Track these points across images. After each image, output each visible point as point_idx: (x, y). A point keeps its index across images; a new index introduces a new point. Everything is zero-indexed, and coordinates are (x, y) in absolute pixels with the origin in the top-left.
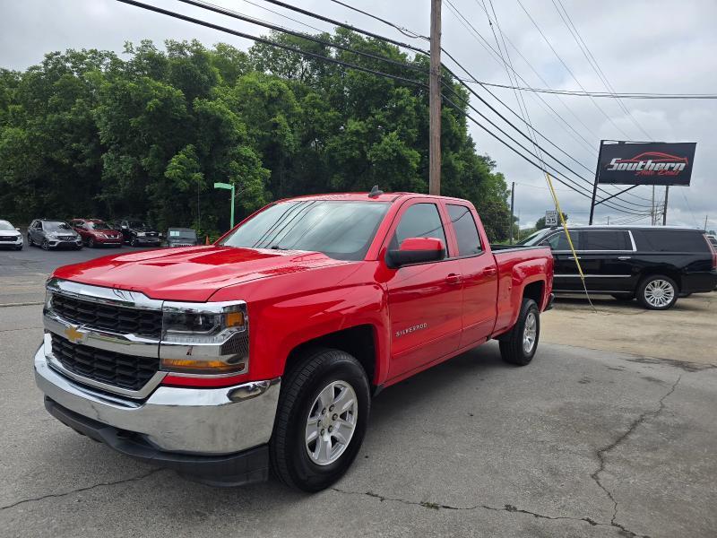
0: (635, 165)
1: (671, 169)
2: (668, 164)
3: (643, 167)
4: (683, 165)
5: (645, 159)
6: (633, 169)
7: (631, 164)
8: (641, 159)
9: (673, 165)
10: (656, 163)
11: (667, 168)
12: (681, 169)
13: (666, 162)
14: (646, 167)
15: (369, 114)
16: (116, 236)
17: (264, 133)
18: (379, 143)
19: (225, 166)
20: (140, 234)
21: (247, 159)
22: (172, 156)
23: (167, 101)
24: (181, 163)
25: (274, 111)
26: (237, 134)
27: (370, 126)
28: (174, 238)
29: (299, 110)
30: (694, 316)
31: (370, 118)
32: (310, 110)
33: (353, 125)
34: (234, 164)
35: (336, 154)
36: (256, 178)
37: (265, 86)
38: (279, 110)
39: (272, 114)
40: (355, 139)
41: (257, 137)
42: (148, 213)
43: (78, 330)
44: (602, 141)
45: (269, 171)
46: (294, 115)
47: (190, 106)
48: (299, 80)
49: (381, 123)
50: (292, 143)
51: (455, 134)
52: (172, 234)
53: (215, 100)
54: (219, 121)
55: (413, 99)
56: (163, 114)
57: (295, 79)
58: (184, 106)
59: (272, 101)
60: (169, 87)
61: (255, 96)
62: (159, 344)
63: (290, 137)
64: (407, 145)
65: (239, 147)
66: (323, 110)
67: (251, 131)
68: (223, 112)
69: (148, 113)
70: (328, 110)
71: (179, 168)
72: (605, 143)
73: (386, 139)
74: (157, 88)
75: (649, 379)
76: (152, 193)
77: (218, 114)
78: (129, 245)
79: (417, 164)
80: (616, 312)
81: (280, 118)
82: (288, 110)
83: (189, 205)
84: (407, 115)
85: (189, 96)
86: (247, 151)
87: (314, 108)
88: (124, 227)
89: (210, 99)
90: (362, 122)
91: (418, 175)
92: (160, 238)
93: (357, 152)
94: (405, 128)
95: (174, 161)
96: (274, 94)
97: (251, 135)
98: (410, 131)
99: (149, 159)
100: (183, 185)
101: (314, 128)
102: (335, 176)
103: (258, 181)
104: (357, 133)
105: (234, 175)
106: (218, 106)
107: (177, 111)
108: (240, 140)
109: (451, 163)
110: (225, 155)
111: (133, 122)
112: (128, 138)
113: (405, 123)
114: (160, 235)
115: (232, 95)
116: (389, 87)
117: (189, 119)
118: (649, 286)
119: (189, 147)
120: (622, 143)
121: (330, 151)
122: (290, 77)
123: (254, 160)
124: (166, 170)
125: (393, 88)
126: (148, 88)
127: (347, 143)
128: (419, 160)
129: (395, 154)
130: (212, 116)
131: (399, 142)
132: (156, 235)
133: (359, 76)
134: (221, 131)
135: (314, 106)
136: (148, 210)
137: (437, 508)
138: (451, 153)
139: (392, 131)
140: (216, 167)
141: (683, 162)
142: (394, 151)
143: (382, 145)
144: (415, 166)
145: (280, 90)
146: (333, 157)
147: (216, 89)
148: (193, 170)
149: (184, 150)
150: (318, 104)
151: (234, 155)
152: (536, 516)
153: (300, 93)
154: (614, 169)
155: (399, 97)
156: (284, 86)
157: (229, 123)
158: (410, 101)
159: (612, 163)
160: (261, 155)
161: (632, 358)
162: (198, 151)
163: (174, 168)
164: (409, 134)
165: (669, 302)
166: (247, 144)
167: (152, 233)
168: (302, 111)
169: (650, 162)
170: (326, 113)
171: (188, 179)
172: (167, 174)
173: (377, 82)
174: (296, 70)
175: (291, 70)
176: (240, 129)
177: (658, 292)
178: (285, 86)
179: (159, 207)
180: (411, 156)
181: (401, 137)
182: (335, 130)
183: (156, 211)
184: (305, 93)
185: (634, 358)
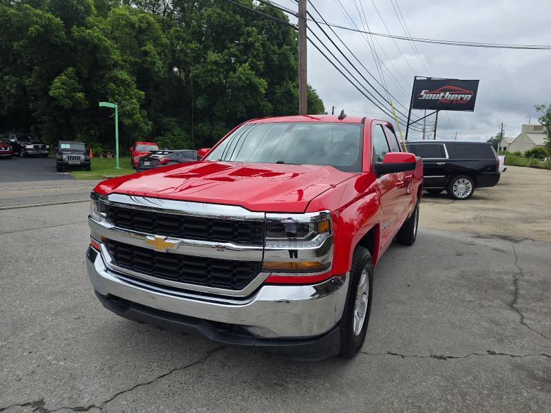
0: (438, 95)
1: (462, 99)
2: (460, 96)
3: (443, 97)
4: (470, 96)
5: (445, 91)
6: (436, 98)
7: (435, 95)
8: (441, 91)
9: (463, 96)
10: (452, 94)
11: (459, 98)
12: (468, 99)
13: (459, 94)
14: (445, 97)
15: (225, 47)
16: (6, 149)
17: (136, 60)
18: (235, 72)
19: (103, 87)
20: (28, 147)
21: (123, 82)
22: (55, 77)
23: (48, 28)
24: (63, 84)
25: (144, 41)
26: (113, 59)
27: (226, 57)
28: (66, 150)
29: (165, 40)
30: (486, 204)
31: (226, 51)
32: (175, 41)
33: (213, 56)
34: (112, 85)
35: (199, 80)
36: (132, 98)
37: (134, 19)
38: (148, 40)
39: (141, 44)
40: (214, 68)
41: (131, 62)
42: (32, 128)
43: (167, 241)
44: (415, 77)
45: (142, 93)
46: (162, 45)
47: (69, 33)
48: (162, 15)
49: (234, 56)
50: (161, 69)
51: (293, 67)
52: (63, 146)
53: (91, 28)
54: (96, 47)
55: (260, 37)
56: (44, 38)
57: (159, 14)
58: (63, 33)
59: (141, 32)
60: (49, 15)
61: (125, 26)
62: (264, 250)
63: (160, 64)
64: (257, 75)
65: (115, 71)
66: (186, 42)
67: (125, 57)
68: (100, 40)
69: (29, 38)
70: (191, 43)
71: (62, 88)
72: (417, 78)
73: (240, 69)
74: (37, 15)
75: (496, 250)
76: (35, 110)
77: (96, 41)
78: (19, 156)
79: (265, 90)
80: (437, 203)
81: (149, 47)
82: (156, 41)
83: (72, 121)
84: (256, 50)
85: (68, 24)
86: (123, 75)
87: (179, 40)
88: (13, 140)
89: (87, 28)
90: (220, 54)
91: (266, 100)
92: (48, 149)
93: (217, 79)
94: (255, 60)
95: (57, 82)
96: (144, 26)
97: (125, 61)
98: (258, 63)
99: (32, 79)
100: (67, 103)
101: (179, 57)
102: (199, 98)
103: (135, 101)
104: (216, 63)
105: (113, 95)
106: (96, 34)
107: (57, 37)
108: (116, 65)
109: (290, 91)
110: (103, 77)
111: (16, 45)
112: (10, 60)
113: (254, 56)
114: (48, 147)
115: (105, 24)
116: (239, 26)
117: (68, 44)
118: (456, 184)
119: (70, 69)
120: (429, 79)
121: (194, 77)
122: (154, 12)
123: (129, 82)
124: (50, 90)
125: (243, 26)
126: (29, 14)
127: (208, 71)
128: (266, 87)
129: (248, 82)
130: (90, 43)
131: (250, 72)
132: (44, 148)
133: (216, 15)
134: (98, 56)
135: (178, 38)
136: (31, 125)
137: (444, 359)
138: (290, 82)
139: (245, 63)
140: (95, 88)
141: (470, 94)
142: (247, 79)
143: (237, 74)
144: (264, 92)
145: (148, 23)
146: (196, 83)
147: (91, 19)
148: (75, 90)
149: (66, 72)
150: (181, 36)
151: (111, 78)
152: (512, 356)
153: (166, 26)
154: (423, 98)
155: (249, 34)
156: (151, 19)
157: (106, 49)
158: (258, 39)
159: (422, 94)
160: (135, 79)
161: (474, 235)
162: (78, 74)
163: (57, 87)
164: (258, 66)
165: (468, 194)
166: (122, 68)
167: (40, 146)
168: (168, 42)
169: (448, 93)
170: (189, 44)
171: (72, 98)
172: (51, 93)
173: (231, 21)
174: (159, 6)
175: (154, 6)
176: (116, 56)
177: (462, 187)
178: (153, 19)
179: (42, 123)
180: (260, 84)
181: (253, 67)
182: (197, 60)
183: (39, 126)
184: (170, 27)
185: (475, 235)
